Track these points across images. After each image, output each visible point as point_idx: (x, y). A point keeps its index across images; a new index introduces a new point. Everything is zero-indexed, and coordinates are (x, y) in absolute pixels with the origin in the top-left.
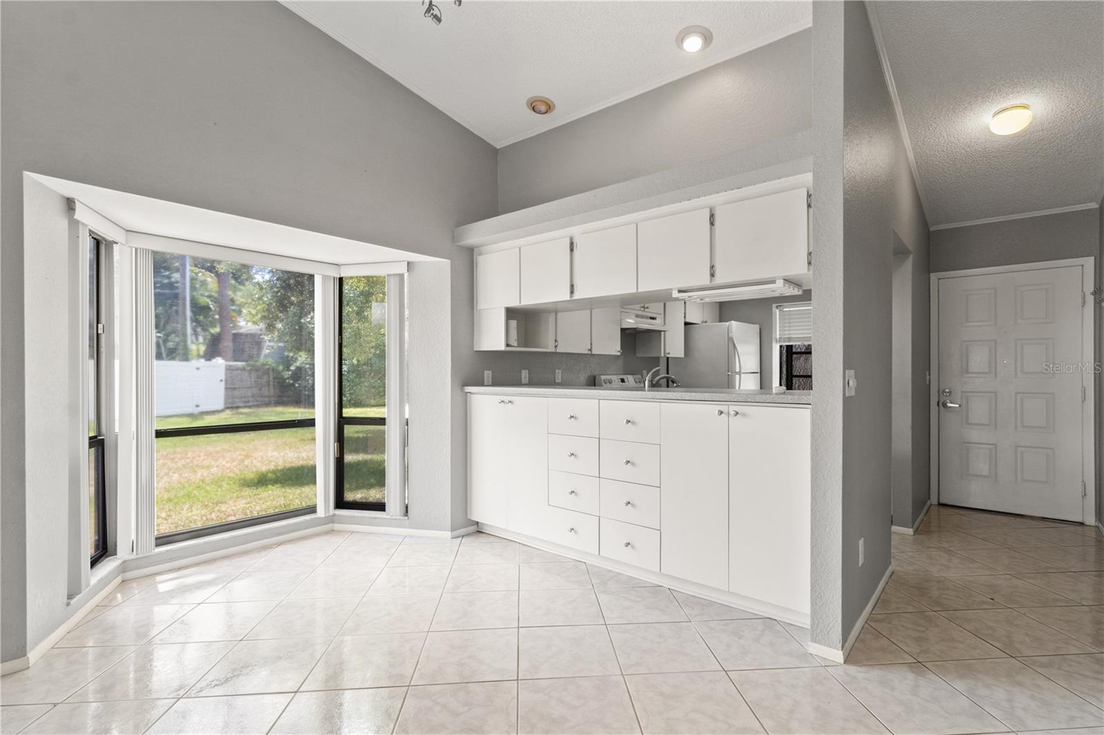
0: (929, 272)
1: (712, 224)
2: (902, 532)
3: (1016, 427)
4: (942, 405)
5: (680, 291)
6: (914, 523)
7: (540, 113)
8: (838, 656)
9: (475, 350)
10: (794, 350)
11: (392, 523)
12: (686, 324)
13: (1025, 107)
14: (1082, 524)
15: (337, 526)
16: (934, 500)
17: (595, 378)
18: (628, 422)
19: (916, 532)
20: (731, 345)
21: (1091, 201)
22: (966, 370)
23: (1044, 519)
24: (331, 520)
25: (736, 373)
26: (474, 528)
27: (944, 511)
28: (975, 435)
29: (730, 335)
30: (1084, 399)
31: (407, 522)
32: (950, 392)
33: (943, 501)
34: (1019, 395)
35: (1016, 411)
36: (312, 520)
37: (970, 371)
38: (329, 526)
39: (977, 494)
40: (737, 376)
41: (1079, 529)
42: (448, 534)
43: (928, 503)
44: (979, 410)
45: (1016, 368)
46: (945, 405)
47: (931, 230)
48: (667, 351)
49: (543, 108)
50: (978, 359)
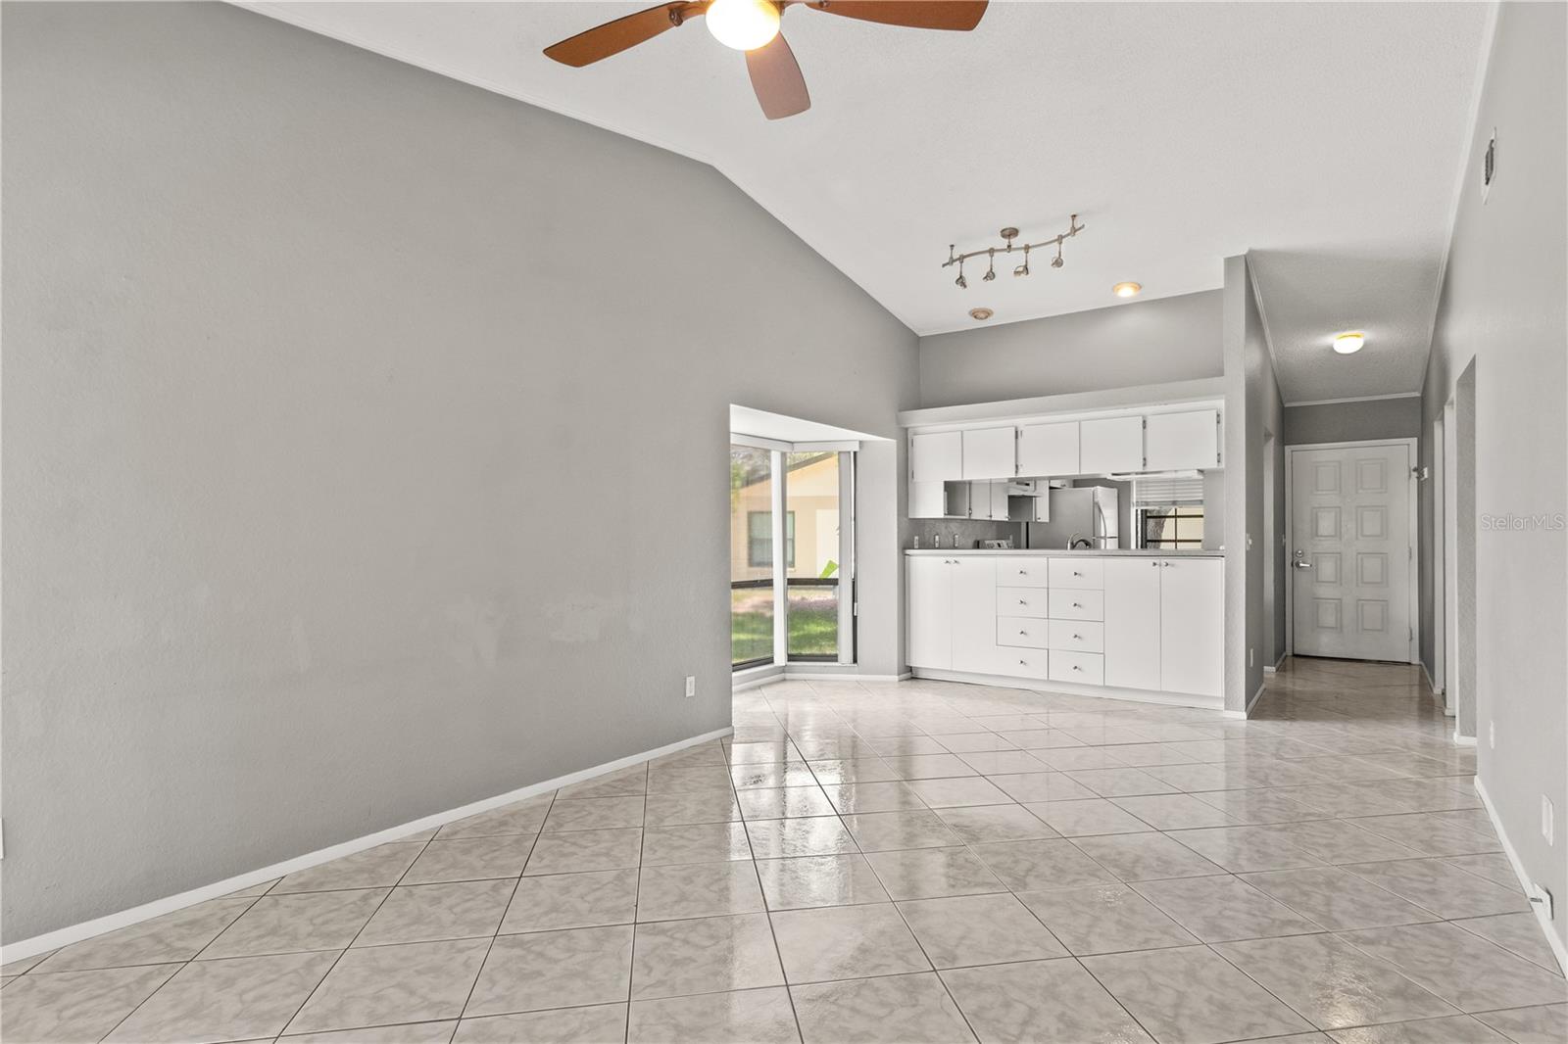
0: (1284, 445)
1: (1144, 427)
2: (1270, 670)
3: (1357, 585)
4: (1295, 565)
5: (1114, 474)
6: (1276, 663)
7: (981, 319)
8: (1244, 715)
9: (911, 516)
10: (1148, 515)
11: (843, 670)
12: (1051, 488)
13: (1358, 336)
14: (1409, 664)
15: (788, 676)
16: (1289, 652)
17: (978, 542)
18: (1076, 574)
19: (1277, 670)
20: (1096, 510)
21: (1414, 391)
22: (1316, 534)
23: (1379, 662)
24: (783, 670)
25: (1101, 537)
26: (909, 675)
27: (1298, 661)
28: (1324, 591)
29: (1096, 500)
30: (1410, 557)
31: (856, 669)
32: (1303, 553)
33: (1296, 653)
34: (1360, 556)
35: (1357, 571)
36: (771, 669)
37: (1319, 534)
38: (781, 676)
39: (1327, 645)
40: (1103, 541)
41: (1408, 667)
42: (896, 678)
43: (1284, 655)
44: (1327, 569)
45: (1357, 532)
46: (1298, 565)
47: (1286, 405)
48: (1038, 516)
49: (982, 315)
50: (1326, 525)
